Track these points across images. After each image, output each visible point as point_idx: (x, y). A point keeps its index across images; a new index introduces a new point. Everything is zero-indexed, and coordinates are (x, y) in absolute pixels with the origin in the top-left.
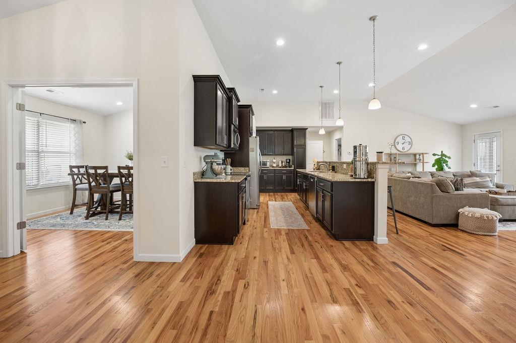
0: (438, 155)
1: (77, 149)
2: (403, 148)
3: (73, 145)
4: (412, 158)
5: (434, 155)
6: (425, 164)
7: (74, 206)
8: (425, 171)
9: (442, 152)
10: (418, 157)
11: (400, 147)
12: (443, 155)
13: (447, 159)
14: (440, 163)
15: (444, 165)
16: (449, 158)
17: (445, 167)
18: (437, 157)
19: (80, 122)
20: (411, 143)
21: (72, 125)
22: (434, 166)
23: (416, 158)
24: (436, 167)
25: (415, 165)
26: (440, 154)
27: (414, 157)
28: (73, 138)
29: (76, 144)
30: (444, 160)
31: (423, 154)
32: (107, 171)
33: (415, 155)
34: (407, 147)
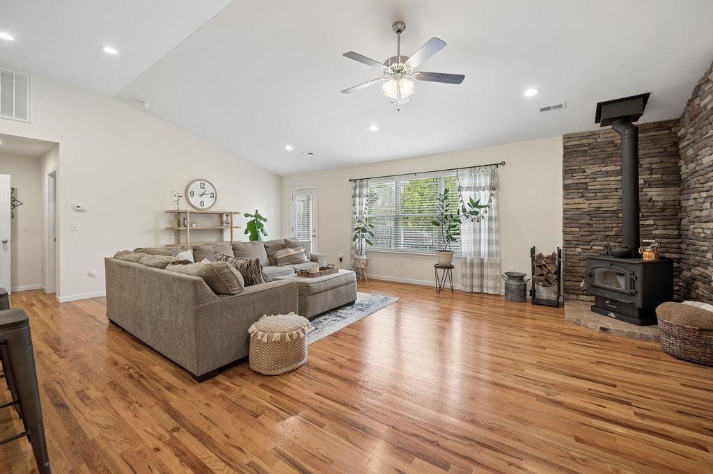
0: (252, 216)
2: (202, 204)
4: (216, 220)
5: (247, 215)
6: (234, 229)
8: (234, 240)
9: (257, 211)
10: (225, 218)
11: (196, 201)
12: (257, 216)
13: (262, 222)
14: (254, 228)
15: (259, 230)
16: (265, 220)
17: (261, 234)
18: (250, 219)
20: (214, 196)
22: (246, 233)
23: (222, 220)
24: (250, 234)
25: (221, 231)
26: (254, 214)
27: (220, 219)
30: (259, 223)
31: (231, 213)
33: (221, 215)
34: (208, 202)
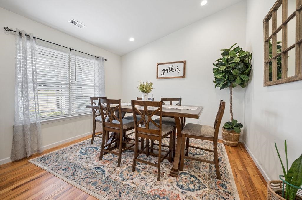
1: (100, 83)
3: (97, 79)
7: (94, 135)
19: (103, 59)
21: (97, 62)
28: (97, 73)
29: (99, 78)
32: (120, 105)
